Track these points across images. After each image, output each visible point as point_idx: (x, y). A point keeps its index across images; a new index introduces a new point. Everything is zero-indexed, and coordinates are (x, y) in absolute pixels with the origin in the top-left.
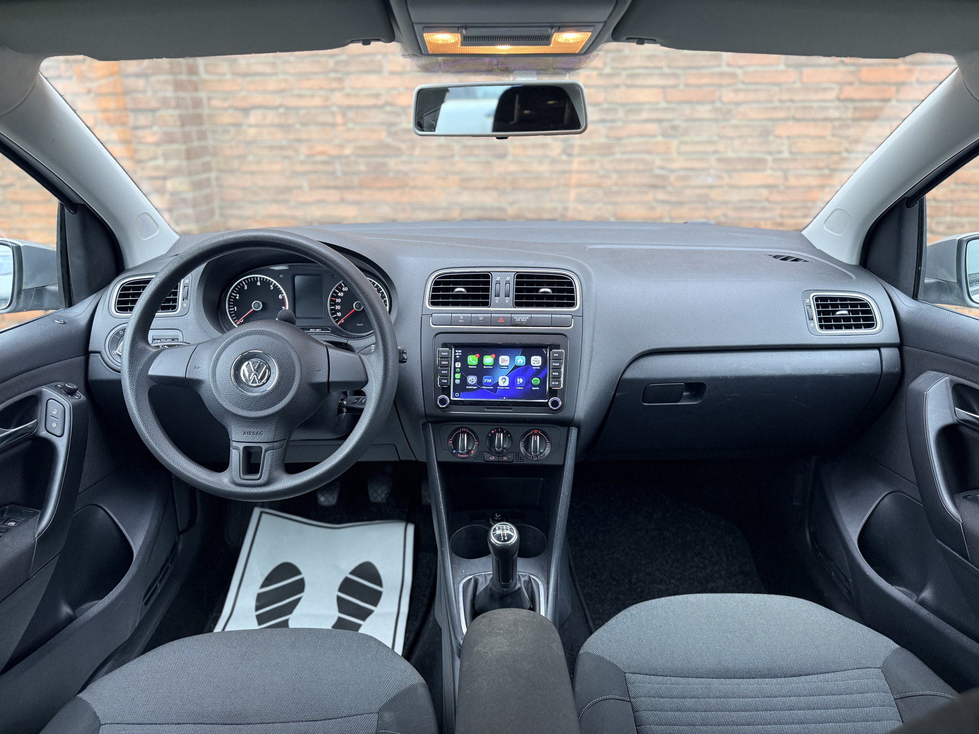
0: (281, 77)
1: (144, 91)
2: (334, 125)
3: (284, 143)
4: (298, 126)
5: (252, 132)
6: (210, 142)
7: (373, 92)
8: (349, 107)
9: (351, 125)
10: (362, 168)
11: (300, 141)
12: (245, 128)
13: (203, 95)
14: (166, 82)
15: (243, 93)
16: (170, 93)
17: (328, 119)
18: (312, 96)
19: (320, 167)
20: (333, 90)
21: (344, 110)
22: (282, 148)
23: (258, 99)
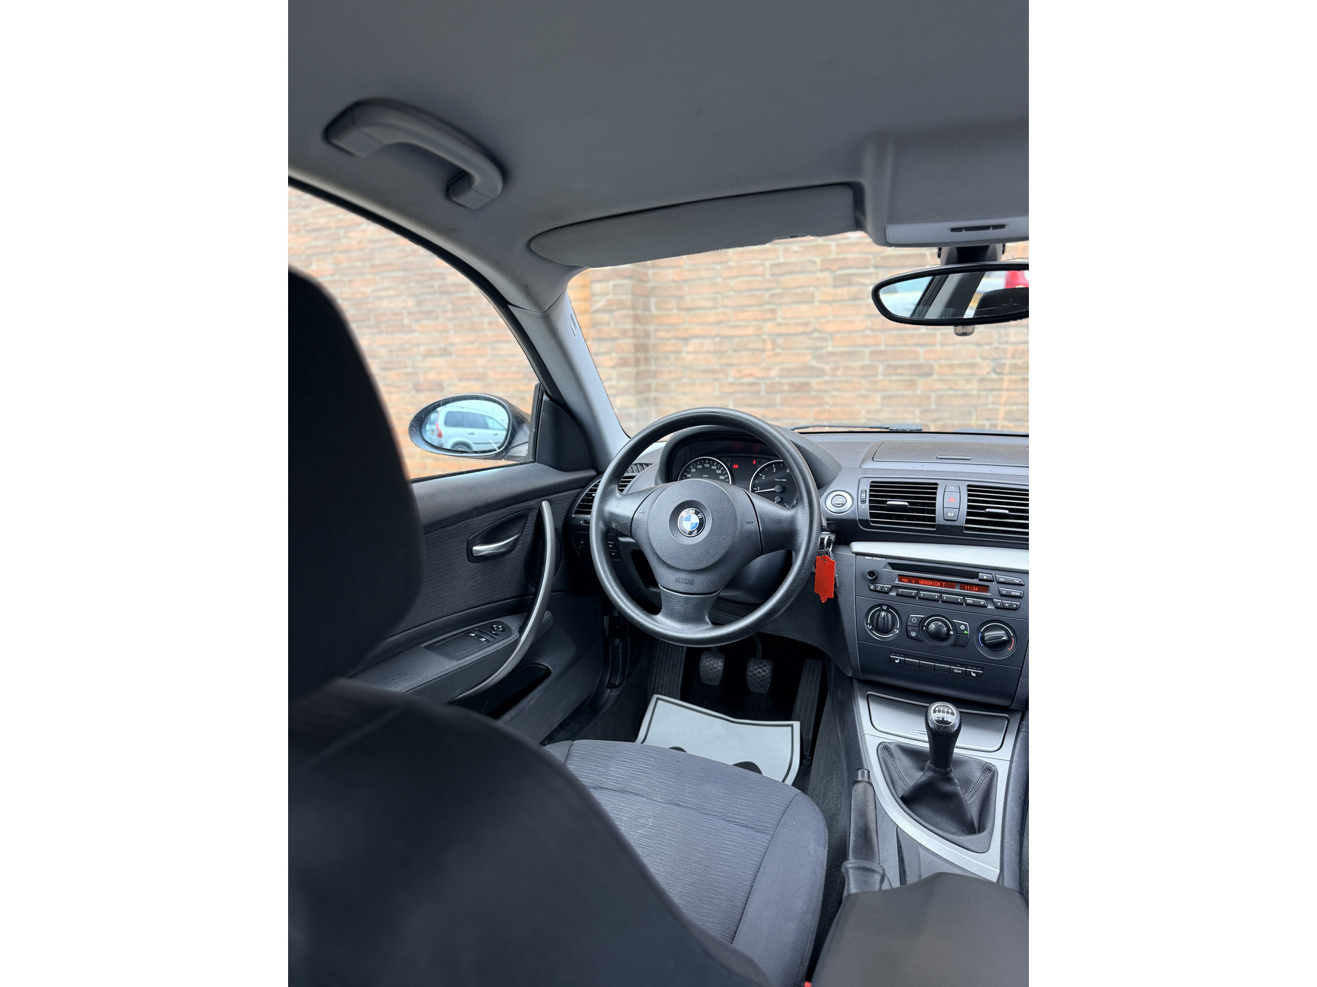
0: (720, 310)
1: (608, 324)
2: (764, 350)
3: (717, 367)
4: (730, 353)
5: (689, 358)
6: (653, 367)
7: (803, 320)
8: (779, 335)
9: (779, 350)
10: (786, 388)
11: (730, 365)
12: (684, 355)
13: (651, 328)
14: (627, 316)
15: (686, 326)
16: (628, 326)
17: (759, 345)
18: (746, 327)
19: (746, 388)
20: (765, 320)
21: (774, 337)
22: (714, 371)
23: (698, 330)
